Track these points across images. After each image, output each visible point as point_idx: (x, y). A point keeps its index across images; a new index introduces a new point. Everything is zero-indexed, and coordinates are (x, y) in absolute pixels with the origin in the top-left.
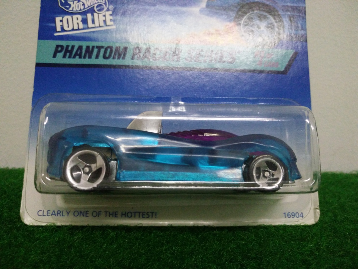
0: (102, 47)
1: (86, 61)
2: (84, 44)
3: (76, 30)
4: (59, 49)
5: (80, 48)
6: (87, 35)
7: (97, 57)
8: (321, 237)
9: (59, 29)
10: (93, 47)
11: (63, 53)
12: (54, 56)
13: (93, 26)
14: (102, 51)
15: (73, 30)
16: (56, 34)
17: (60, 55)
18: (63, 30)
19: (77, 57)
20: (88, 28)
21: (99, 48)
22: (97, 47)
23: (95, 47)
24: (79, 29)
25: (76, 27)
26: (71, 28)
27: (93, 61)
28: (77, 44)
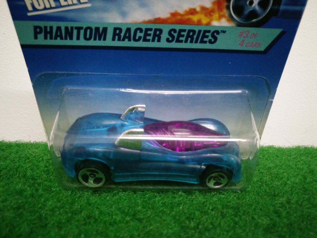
0: (82, 28)
1: (68, 42)
2: (63, 25)
3: (48, 9)
4: (38, 30)
5: (59, 28)
6: (62, 14)
7: (78, 38)
8: (292, 194)
9: (30, 8)
10: (72, 28)
11: (43, 34)
12: (36, 38)
13: (65, 3)
14: (82, 32)
15: (45, 9)
16: (29, 14)
17: (41, 36)
18: (35, 9)
19: (59, 38)
20: (62, 7)
21: (79, 29)
22: (76, 28)
23: (74, 28)
24: (51, 8)
25: (48, 6)
26: (42, 7)
27: (74, 42)
28: (55, 25)
